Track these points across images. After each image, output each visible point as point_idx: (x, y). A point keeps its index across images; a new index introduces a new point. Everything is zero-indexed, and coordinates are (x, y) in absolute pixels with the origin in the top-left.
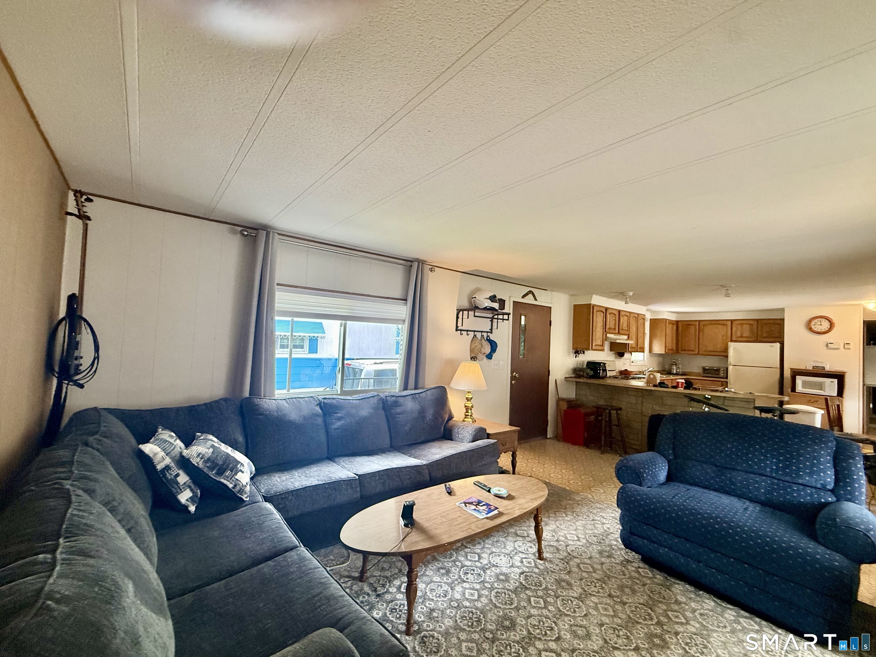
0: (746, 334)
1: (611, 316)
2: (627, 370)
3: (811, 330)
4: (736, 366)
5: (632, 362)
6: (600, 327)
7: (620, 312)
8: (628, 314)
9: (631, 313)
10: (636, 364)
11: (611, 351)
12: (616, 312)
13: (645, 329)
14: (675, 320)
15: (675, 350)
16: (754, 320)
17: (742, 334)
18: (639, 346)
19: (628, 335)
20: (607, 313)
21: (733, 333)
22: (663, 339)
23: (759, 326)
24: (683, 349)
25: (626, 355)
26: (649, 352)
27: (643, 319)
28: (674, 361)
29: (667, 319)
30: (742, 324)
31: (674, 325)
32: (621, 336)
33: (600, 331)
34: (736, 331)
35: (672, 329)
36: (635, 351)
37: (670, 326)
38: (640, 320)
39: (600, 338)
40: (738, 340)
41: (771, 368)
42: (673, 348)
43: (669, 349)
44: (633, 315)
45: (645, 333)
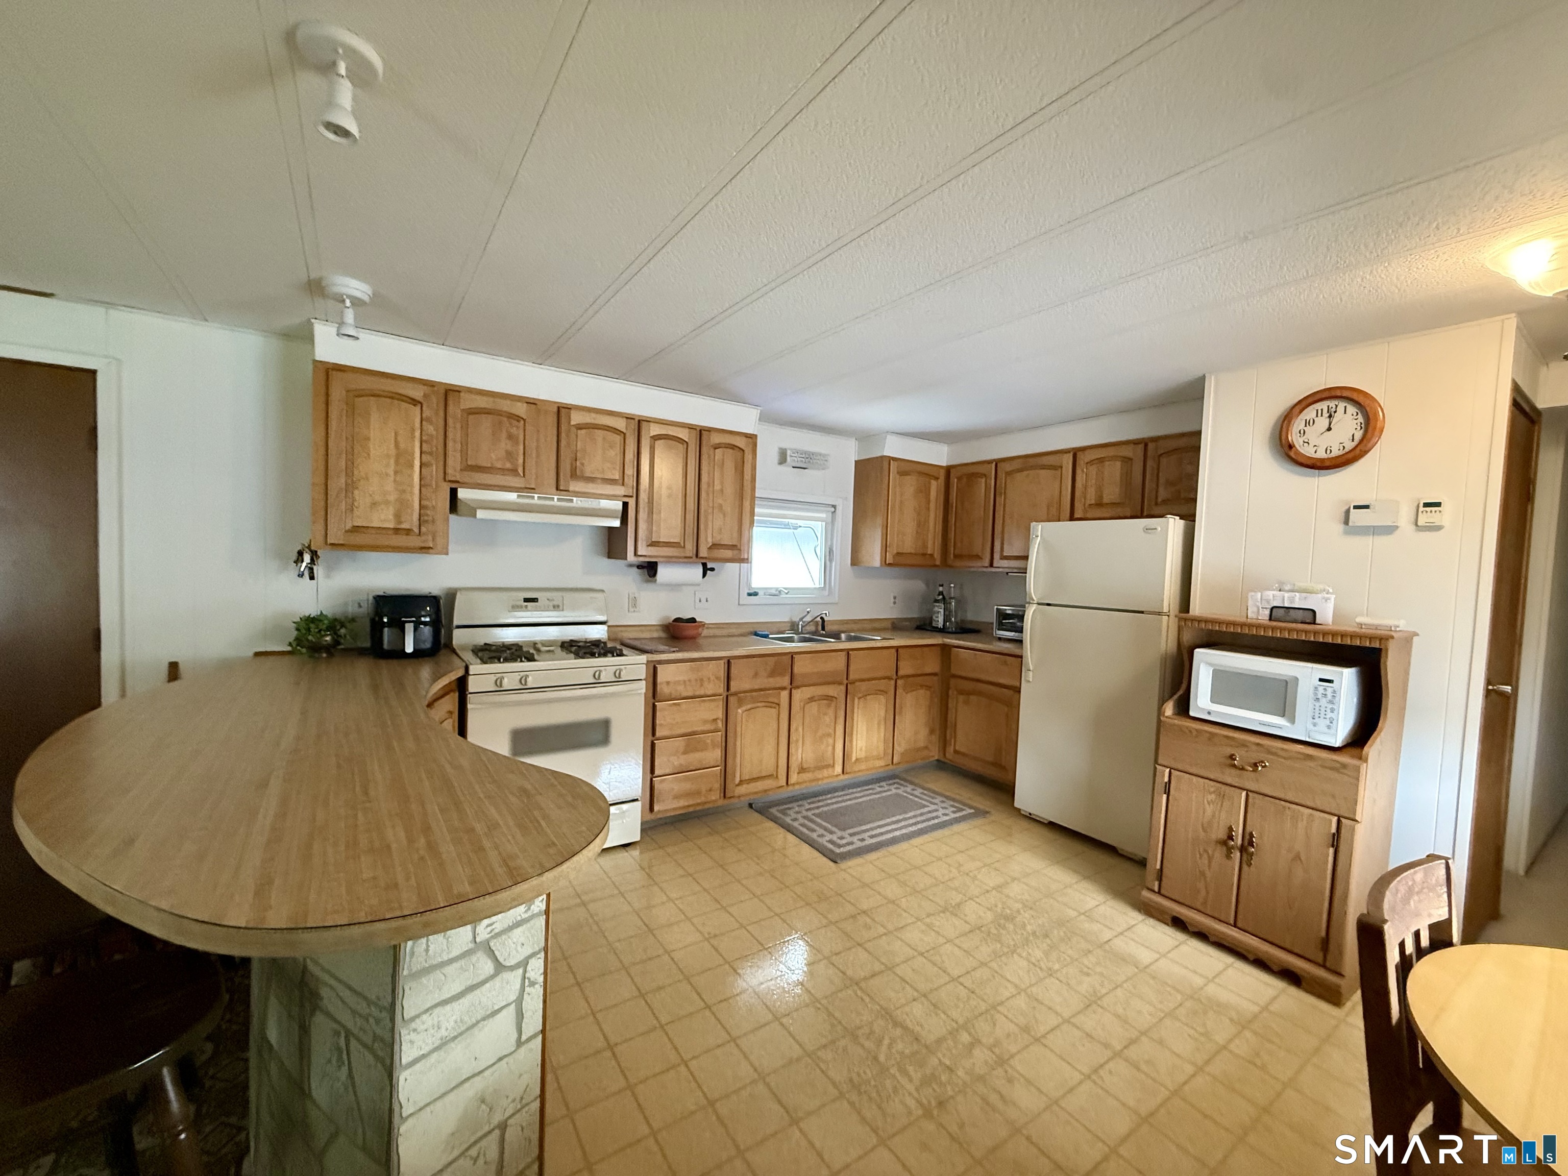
1: (486, 423)
2: (693, 620)
3: (1292, 454)
4: (1049, 605)
5: (750, 595)
6: (392, 461)
7: (563, 411)
8: (620, 424)
9: (648, 421)
10: (774, 600)
11: (609, 557)
12: (521, 410)
13: (747, 483)
14: (944, 464)
15: (937, 556)
16: (1135, 442)
17: (1101, 497)
18: (707, 540)
19: (626, 500)
20: (451, 408)
21: (1077, 494)
22: (879, 521)
23: (1150, 463)
24: (957, 552)
25: (664, 573)
26: (851, 565)
27: (733, 447)
28: (941, 589)
29: (895, 459)
30: (1101, 460)
31: (937, 479)
32: (572, 501)
33: (392, 473)
34: (1085, 487)
35: (924, 491)
36: (683, 555)
37: (910, 484)
38: (712, 450)
39: (387, 503)
40: (1088, 516)
41: (1142, 612)
42: (929, 552)
43: (898, 554)
44: (655, 430)
45: (753, 498)
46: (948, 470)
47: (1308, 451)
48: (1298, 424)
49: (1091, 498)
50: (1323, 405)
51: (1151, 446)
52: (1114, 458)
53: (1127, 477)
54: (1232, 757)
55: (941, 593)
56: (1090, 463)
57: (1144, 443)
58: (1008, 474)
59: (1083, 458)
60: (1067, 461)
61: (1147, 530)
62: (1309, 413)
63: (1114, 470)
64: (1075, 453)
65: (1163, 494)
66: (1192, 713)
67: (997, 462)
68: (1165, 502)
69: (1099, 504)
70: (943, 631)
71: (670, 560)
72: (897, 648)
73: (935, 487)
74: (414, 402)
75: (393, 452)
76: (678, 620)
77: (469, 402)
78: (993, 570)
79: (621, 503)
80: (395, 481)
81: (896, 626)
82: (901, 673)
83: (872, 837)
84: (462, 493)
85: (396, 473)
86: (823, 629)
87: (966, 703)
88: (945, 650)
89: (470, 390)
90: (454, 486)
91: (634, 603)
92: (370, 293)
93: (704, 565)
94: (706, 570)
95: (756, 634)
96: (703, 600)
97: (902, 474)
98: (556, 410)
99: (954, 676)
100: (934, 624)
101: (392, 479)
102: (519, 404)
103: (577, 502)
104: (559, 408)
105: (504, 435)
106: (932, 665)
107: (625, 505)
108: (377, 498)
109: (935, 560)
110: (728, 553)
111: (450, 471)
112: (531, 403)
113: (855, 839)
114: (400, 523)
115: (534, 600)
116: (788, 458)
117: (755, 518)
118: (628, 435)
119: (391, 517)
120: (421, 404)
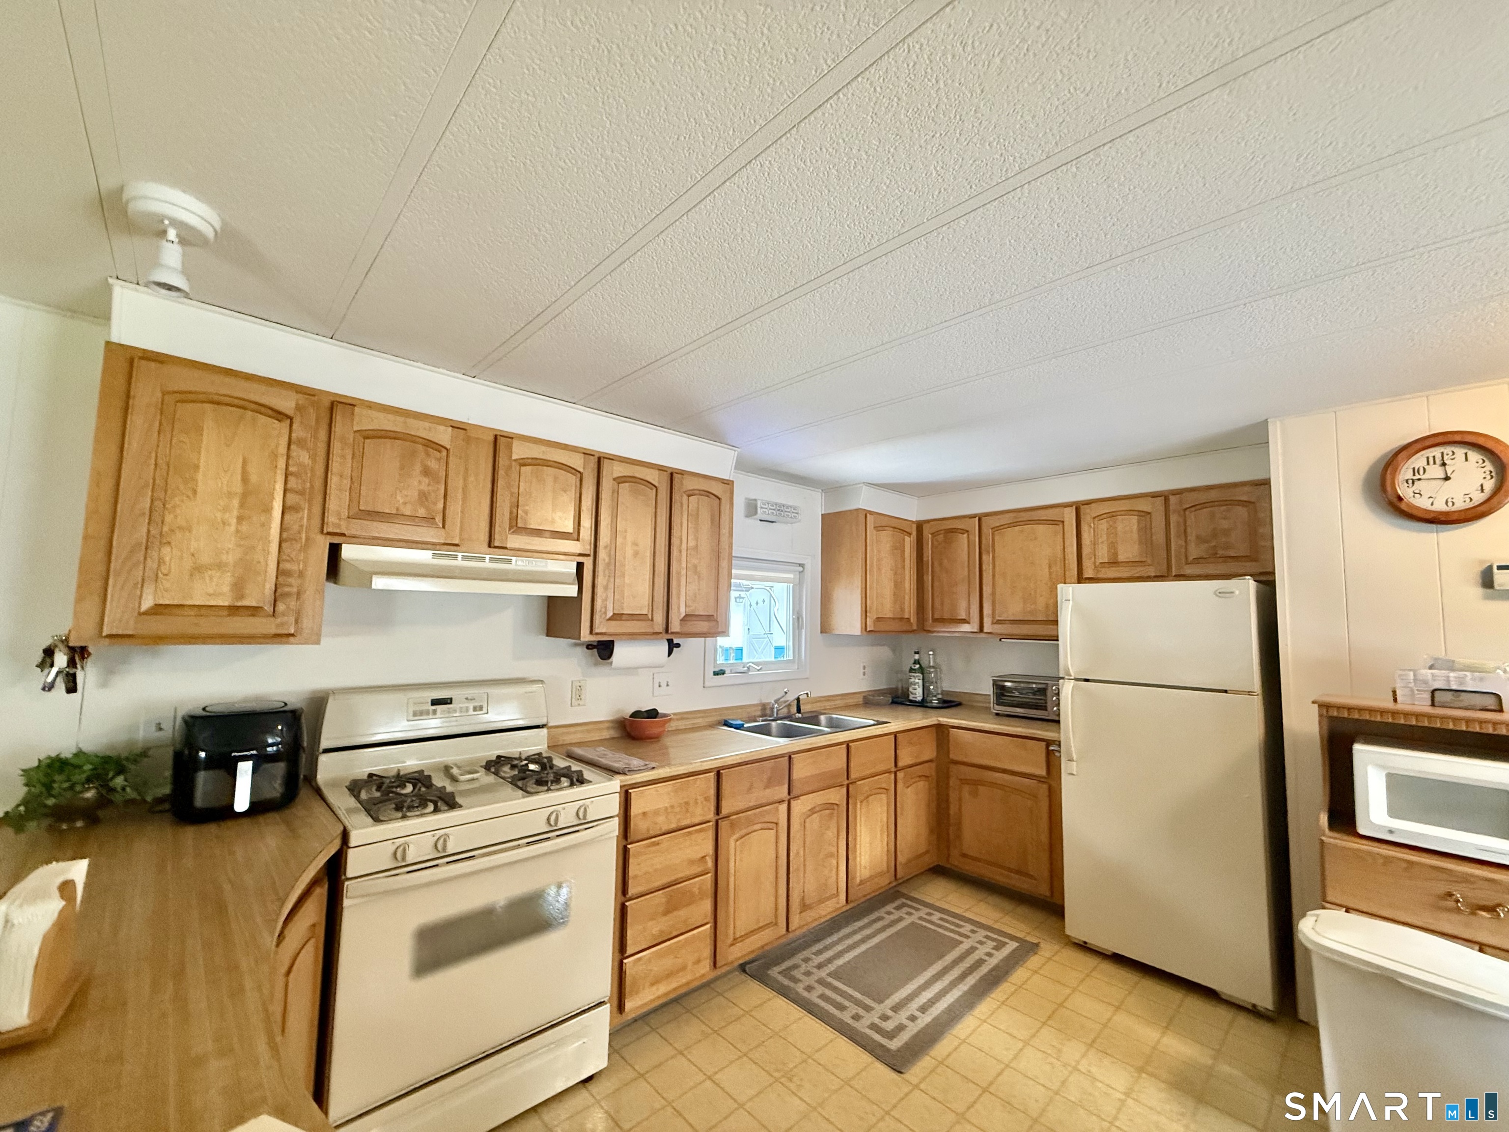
0: (1128, 551)
1: (391, 451)
2: (653, 714)
4: (1087, 680)
5: (716, 674)
6: (236, 503)
7: (502, 441)
8: (577, 462)
9: (612, 458)
10: (742, 679)
11: (547, 635)
12: (444, 436)
13: (724, 539)
14: (914, 520)
15: (913, 620)
16: (1154, 495)
17: (1116, 554)
18: (679, 610)
19: (581, 559)
20: (338, 429)
21: (1086, 551)
22: (858, 582)
23: (1174, 518)
24: (936, 616)
25: (622, 653)
26: (821, 632)
27: (708, 494)
28: (917, 657)
29: (871, 513)
30: (1112, 515)
31: (910, 534)
32: (510, 561)
33: (234, 521)
34: (1094, 544)
35: (899, 548)
36: (650, 630)
37: (886, 539)
38: (685, 497)
39: (220, 566)
40: (1101, 575)
41: (1226, 691)
42: (906, 616)
43: (879, 619)
44: (619, 470)
46: (920, 525)
47: (1422, 503)
48: (1405, 473)
49: (1103, 555)
50: (1436, 451)
51: (1173, 499)
52: (1130, 512)
53: (1145, 531)
54: (1450, 898)
55: (916, 662)
56: (1098, 517)
57: (1165, 496)
58: (995, 529)
59: (1088, 514)
60: (1069, 516)
61: (1220, 594)
62: (1417, 461)
63: (1129, 526)
64: (1078, 508)
65: (1195, 551)
66: (1363, 831)
67: (980, 518)
69: (1114, 563)
70: (923, 704)
71: (633, 636)
72: (896, 735)
73: (909, 543)
74: (279, 415)
75: (238, 487)
76: (636, 714)
77: (366, 421)
78: (982, 635)
79: (574, 566)
80: (237, 531)
81: (868, 702)
82: (901, 764)
84: (348, 552)
85: (240, 519)
86: (799, 711)
88: (940, 728)
89: (370, 405)
90: (336, 540)
91: (578, 693)
92: (218, 225)
93: (670, 641)
94: (672, 646)
95: (726, 724)
96: (664, 684)
97: (879, 528)
98: (492, 438)
99: (956, 763)
100: (911, 698)
101: (233, 528)
102: (442, 428)
103: (519, 564)
104: (496, 437)
105: (418, 468)
106: (929, 752)
107: (580, 566)
108: (205, 559)
109: (911, 624)
110: (703, 626)
111: (331, 519)
112: (458, 427)
113: (902, 1017)
114: (242, 597)
115: (447, 702)
116: (759, 509)
118: (585, 475)
119: (226, 589)
120: (291, 419)
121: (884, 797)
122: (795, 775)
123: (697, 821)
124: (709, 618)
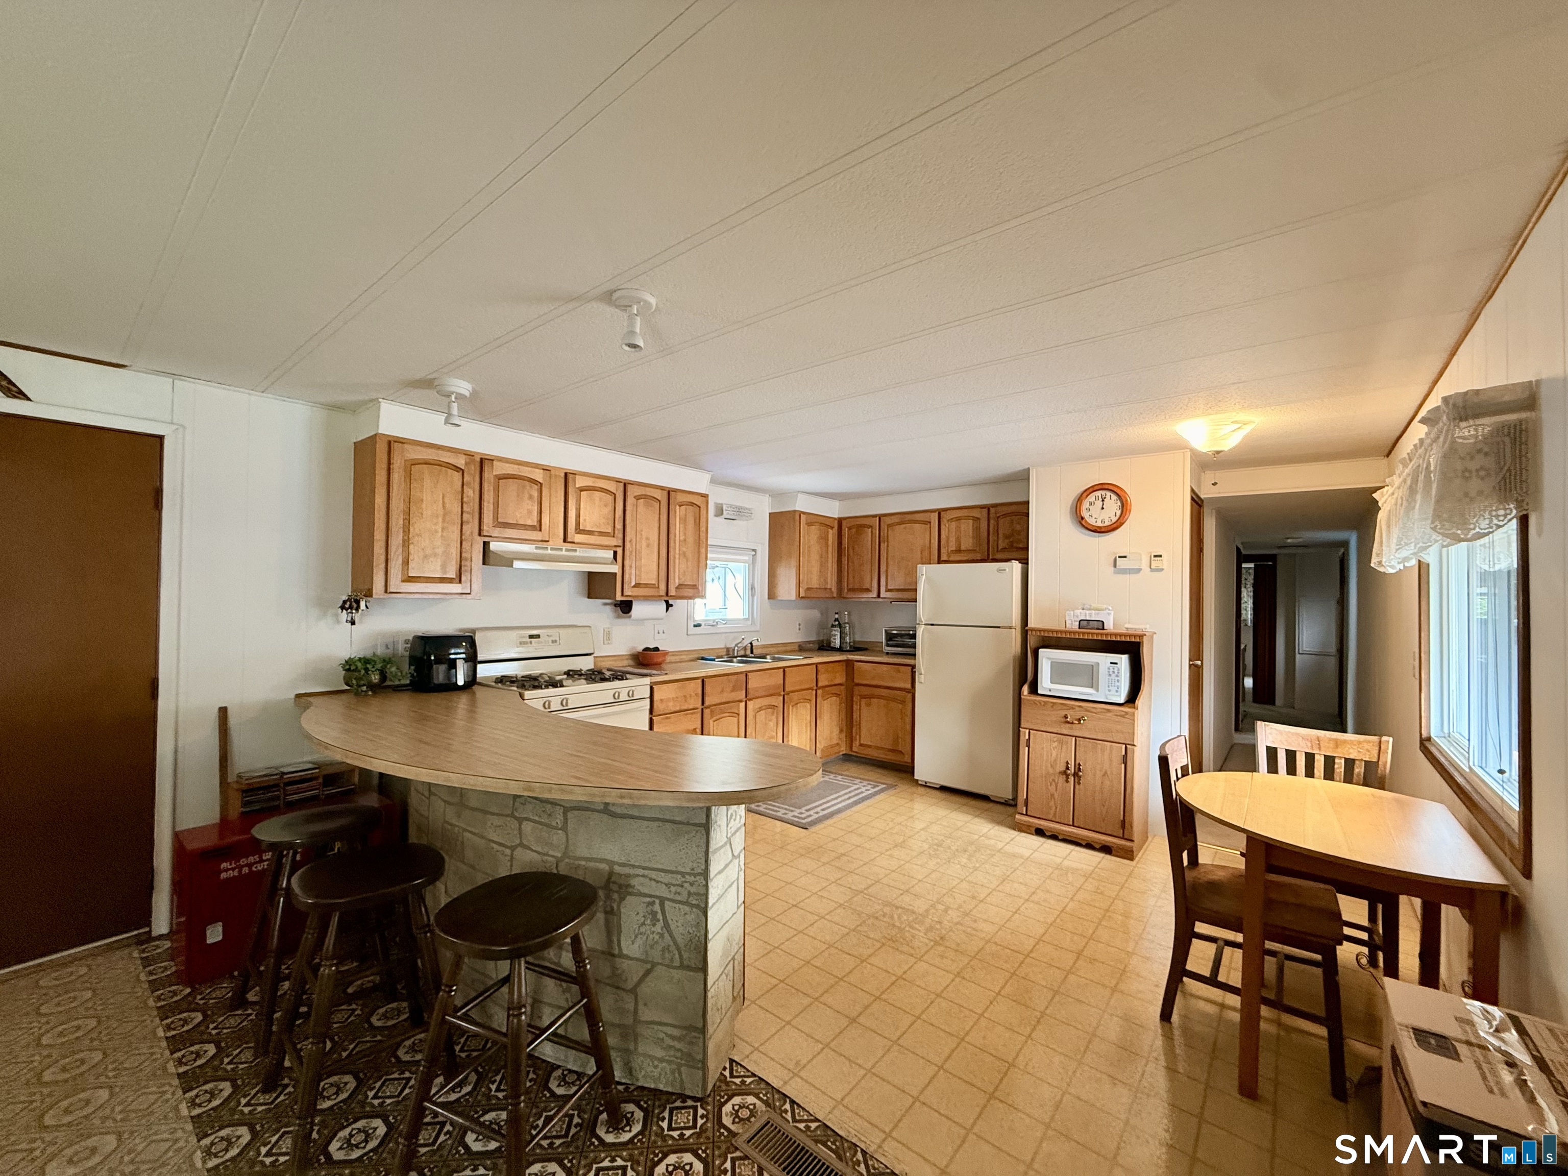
0: (967, 542)
1: (513, 485)
2: (656, 649)
3: (1083, 522)
4: (932, 625)
5: (695, 626)
6: (440, 519)
7: (570, 476)
8: (611, 487)
9: (633, 483)
10: (713, 630)
11: (589, 597)
12: (538, 475)
13: (703, 535)
14: (836, 516)
15: (834, 590)
16: (982, 507)
17: (960, 545)
18: (675, 582)
19: (615, 549)
20: (486, 475)
21: (942, 543)
22: (794, 563)
23: (992, 522)
24: (851, 586)
25: (638, 609)
26: (769, 598)
27: (692, 504)
28: (837, 616)
29: (804, 513)
30: (958, 519)
31: (832, 528)
32: (576, 551)
33: (440, 530)
34: (948, 538)
35: (824, 538)
36: (656, 594)
37: (815, 531)
38: (678, 507)
39: (435, 555)
40: (951, 559)
41: (999, 627)
42: (829, 587)
43: (809, 589)
44: (639, 491)
45: (707, 545)
46: (840, 521)
47: (1091, 521)
48: (1086, 504)
49: (953, 547)
50: (1099, 493)
51: (992, 510)
52: (967, 518)
53: (977, 529)
54: (1066, 717)
55: (836, 620)
56: (951, 520)
57: (987, 508)
58: (889, 526)
59: (946, 517)
60: (934, 518)
61: (999, 570)
62: (1092, 498)
63: (967, 527)
64: (940, 512)
65: (1002, 545)
66: (1040, 692)
67: (880, 517)
68: (1004, 549)
69: (958, 551)
70: (840, 650)
71: (646, 598)
72: (817, 665)
73: (832, 534)
74: (457, 469)
75: (441, 512)
76: (647, 649)
77: (500, 469)
78: (880, 600)
79: (612, 553)
80: (442, 536)
81: (802, 648)
82: (820, 684)
83: (823, 810)
84: (494, 546)
85: (443, 529)
86: (752, 652)
87: (868, 705)
88: (849, 664)
89: (502, 460)
90: (486, 539)
91: (608, 636)
92: (470, 389)
93: (667, 602)
94: (668, 606)
95: (703, 659)
96: (661, 632)
97: (809, 524)
98: (563, 475)
99: (858, 685)
100: (832, 645)
101: (440, 534)
102: (537, 470)
103: (580, 553)
104: (566, 474)
105: (526, 496)
106: (840, 678)
107: (615, 553)
108: (428, 552)
109: (832, 593)
110: (689, 592)
111: (485, 527)
112: (546, 469)
113: (811, 812)
114: (445, 572)
115: (538, 636)
116: (725, 512)
117: (708, 562)
118: (617, 496)
119: (439, 568)
120: (463, 471)
121: (808, 705)
122: (750, 686)
123: (691, 707)
124: (694, 587)
